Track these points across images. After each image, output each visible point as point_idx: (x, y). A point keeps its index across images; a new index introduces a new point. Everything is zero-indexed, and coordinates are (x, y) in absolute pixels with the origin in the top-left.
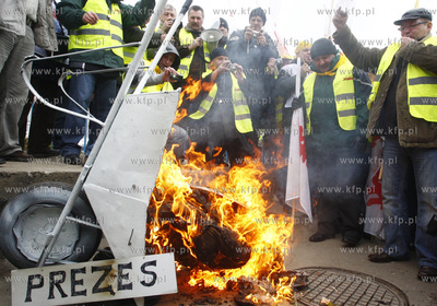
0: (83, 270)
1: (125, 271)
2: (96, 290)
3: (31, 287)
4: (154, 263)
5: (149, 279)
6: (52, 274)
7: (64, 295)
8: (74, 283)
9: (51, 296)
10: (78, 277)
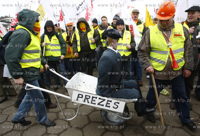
0: (96, 98)
1: (109, 102)
2: (99, 104)
3: (78, 97)
4: (119, 103)
5: (116, 107)
6: (86, 96)
7: (88, 102)
8: (92, 100)
9: (85, 101)
10: (94, 99)
